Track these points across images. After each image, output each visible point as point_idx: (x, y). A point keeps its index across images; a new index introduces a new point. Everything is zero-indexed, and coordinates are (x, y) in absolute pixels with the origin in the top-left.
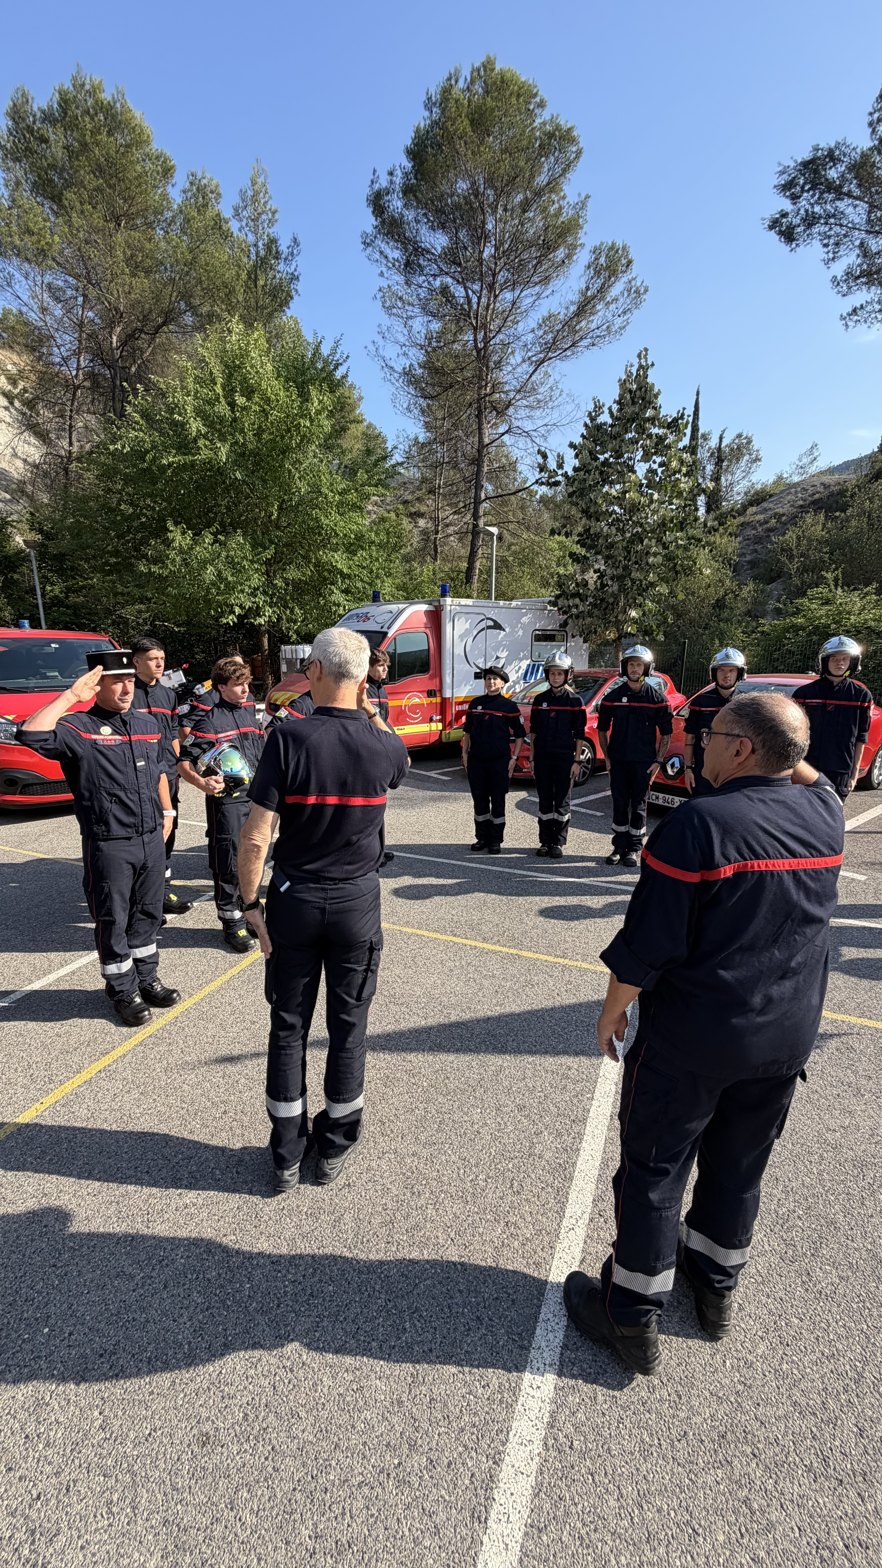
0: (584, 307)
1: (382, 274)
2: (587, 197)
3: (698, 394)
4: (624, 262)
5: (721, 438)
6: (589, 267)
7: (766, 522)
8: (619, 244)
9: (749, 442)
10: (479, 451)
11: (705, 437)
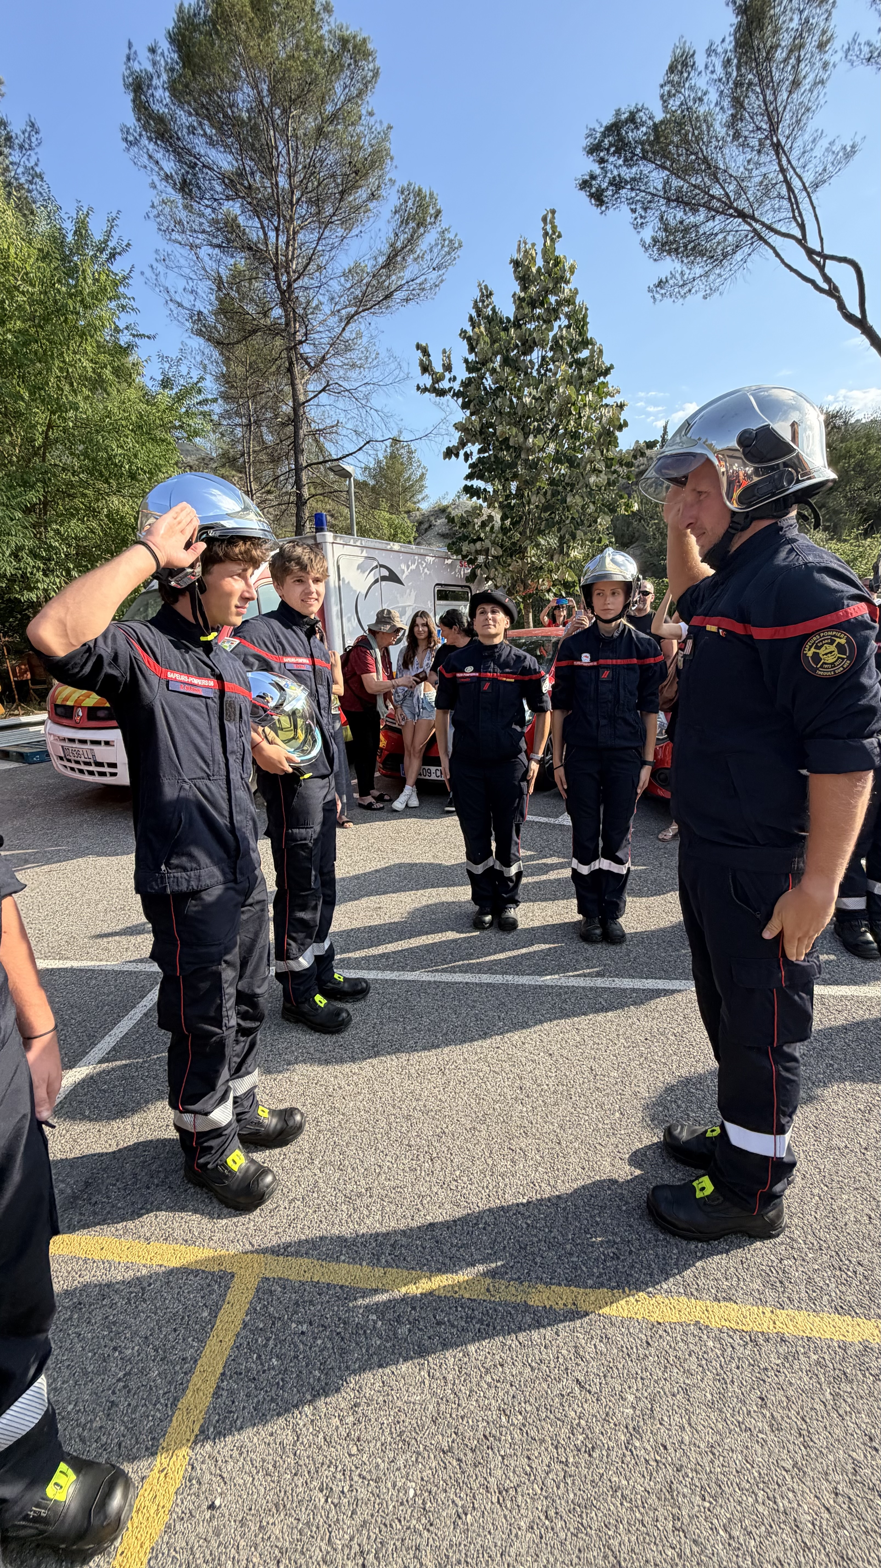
0: (393, 260)
2: (390, 127)
4: (432, 211)
6: (396, 212)
10: (295, 409)
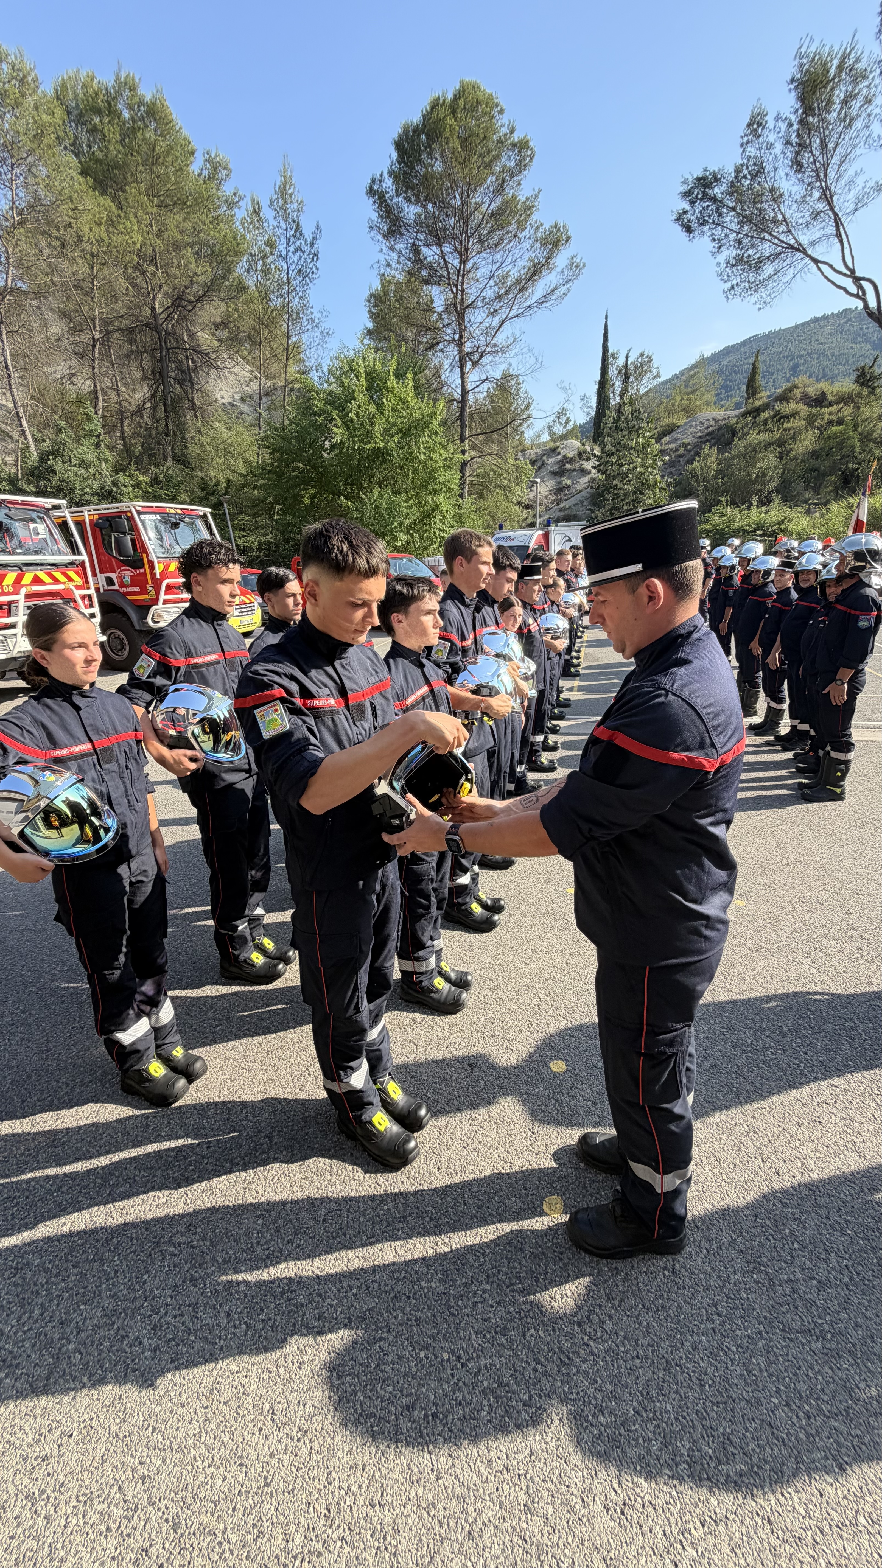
1: (381, 250)
2: (540, 191)
3: (606, 317)
4: (564, 237)
5: (627, 357)
7: (677, 450)
8: (561, 224)
9: (650, 361)
10: (463, 397)
11: (614, 357)
